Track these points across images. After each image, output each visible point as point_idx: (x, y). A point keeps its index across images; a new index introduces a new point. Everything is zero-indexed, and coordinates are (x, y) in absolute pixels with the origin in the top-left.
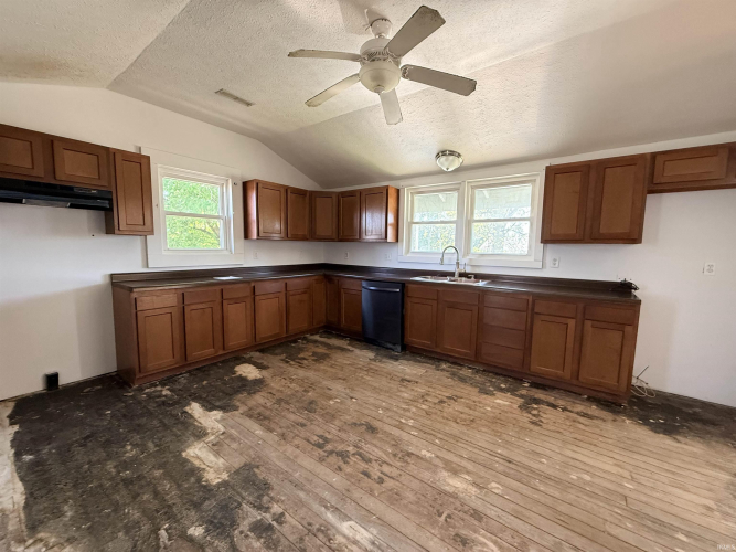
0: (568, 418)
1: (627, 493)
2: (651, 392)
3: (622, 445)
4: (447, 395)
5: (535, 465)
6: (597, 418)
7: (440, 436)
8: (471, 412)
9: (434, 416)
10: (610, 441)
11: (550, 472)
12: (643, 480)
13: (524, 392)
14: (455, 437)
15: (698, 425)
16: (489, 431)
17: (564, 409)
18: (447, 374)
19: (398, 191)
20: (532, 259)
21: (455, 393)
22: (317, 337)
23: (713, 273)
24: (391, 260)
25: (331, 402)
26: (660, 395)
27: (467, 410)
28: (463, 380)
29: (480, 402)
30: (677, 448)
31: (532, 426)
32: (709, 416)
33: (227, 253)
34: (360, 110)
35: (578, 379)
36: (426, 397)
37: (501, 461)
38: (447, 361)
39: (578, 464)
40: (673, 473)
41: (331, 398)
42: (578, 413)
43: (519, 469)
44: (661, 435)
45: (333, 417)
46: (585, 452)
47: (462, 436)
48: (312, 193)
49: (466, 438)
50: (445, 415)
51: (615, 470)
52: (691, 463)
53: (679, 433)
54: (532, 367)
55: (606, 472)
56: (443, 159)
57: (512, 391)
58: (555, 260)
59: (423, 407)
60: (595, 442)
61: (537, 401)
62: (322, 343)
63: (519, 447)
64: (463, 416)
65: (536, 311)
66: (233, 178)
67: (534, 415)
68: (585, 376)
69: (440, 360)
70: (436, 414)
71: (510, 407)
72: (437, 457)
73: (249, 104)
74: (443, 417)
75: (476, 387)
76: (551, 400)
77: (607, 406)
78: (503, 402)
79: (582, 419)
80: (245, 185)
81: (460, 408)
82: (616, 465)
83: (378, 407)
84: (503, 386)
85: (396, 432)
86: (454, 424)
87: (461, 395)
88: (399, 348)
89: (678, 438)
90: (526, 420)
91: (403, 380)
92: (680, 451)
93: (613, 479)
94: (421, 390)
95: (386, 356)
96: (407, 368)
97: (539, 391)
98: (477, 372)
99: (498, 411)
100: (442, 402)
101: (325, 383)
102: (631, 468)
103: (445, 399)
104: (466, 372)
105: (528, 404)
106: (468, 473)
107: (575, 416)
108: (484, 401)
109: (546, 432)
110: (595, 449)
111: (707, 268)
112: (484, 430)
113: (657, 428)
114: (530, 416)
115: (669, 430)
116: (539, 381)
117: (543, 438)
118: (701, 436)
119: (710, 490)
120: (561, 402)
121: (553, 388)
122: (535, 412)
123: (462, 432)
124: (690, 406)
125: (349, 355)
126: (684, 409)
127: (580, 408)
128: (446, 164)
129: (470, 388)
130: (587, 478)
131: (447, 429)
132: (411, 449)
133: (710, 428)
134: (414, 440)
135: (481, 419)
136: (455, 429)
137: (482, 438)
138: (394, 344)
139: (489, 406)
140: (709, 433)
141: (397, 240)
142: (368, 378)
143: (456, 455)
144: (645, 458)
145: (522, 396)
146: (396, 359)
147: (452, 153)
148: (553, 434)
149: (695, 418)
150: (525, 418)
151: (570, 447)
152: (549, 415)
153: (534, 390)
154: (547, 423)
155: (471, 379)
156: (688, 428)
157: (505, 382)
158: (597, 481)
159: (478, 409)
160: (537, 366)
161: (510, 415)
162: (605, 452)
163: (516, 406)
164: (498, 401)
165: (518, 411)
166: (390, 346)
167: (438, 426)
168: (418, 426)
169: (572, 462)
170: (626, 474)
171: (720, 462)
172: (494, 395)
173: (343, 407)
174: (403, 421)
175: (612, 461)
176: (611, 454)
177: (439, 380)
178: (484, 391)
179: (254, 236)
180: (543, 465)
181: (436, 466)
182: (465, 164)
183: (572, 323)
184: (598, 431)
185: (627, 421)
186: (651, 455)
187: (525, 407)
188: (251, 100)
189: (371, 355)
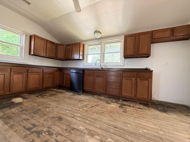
0: (135, 109)
1: (161, 136)
2: (155, 101)
3: (153, 117)
4: (95, 104)
5: (126, 128)
6: (143, 109)
7: (89, 119)
8: (103, 110)
9: (88, 112)
10: (149, 116)
11: (132, 130)
12: (164, 130)
13: (120, 102)
14: (95, 120)
15: (171, 109)
16: (109, 116)
17: (133, 107)
18: (96, 98)
19: (84, 45)
20: (121, 63)
21: (98, 104)
22: (55, 90)
23: (168, 65)
24: (81, 65)
25: (47, 109)
26: (158, 101)
27: (101, 109)
28: (101, 100)
29: (106, 106)
30: (169, 116)
31: (123, 113)
32: (173, 106)
33: (20, 58)
34: (69, 13)
35: (136, 97)
36: (87, 106)
37: (113, 128)
38: (96, 95)
39: (141, 126)
40: (172, 126)
41: (48, 108)
42: (137, 108)
43: (120, 131)
44: (163, 113)
45: (45, 115)
46: (142, 121)
47: (98, 119)
48: (57, 44)
49: (99, 119)
50: (93, 111)
51: (154, 127)
52: (175, 121)
53: (168, 112)
54: (123, 95)
55: (151, 128)
56: (96, 33)
57: (117, 102)
58: (127, 63)
59: (85, 109)
60: (144, 117)
61: (124, 105)
62: (55, 91)
63: (119, 121)
64: (99, 111)
65: (123, 76)
66: (25, 33)
67: (124, 109)
68: (138, 96)
69: (94, 95)
70: (89, 111)
71: (116, 107)
72: (86, 129)
73: (29, 3)
74: (92, 112)
75: (105, 102)
76: (129, 104)
77: (146, 105)
78: (114, 106)
79: (139, 110)
80: (31, 37)
81: (99, 109)
82: (154, 125)
83: (66, 110)
84: (114, 101)
85: (70, 119)
86: (96, 114)
87: (100, 104)
88: (82, 92)
89: (168, 113)
90: (121, 111)
91: (80, 101)
92: (170, 117)
93: (155, 131)
94: (86, 103)
95: (77, 94)
96: (83, 97)
97: (125, 102)
98: (106, 97)
99: (112, 109)
100: (93, 107)
101: (49, 103)
102: (159, 125)
103: (94, 106)
104: (102, 98)
105: (121, 106)
106: (98, 135)
107: (137, 109)
108: (107, 106)
109: (129, 115)
110: (145, 119)
111: (167, 63)
112: (107, 115)
113: (161, 111)
114: (123, 110)
115: (164, 111)
116: (125, 99)
117: (128, 117)
118: (174, 112)
119: (186, 131)
120: (132, 105)
121: (129, 101)
122: (124, 108)
123: (99, 117)
124: (167, 104)
125: (64, 94)
126: (166, 105)
127: (138, 106)
128: (97, 35)
129: (103, 102)
130: (146, 131)
131: (93, 117)
132: (75, 126)
133: (175, 110)
134: (78, 122)
135: (106, 112)
136: (95, 116)
137: (106, 119)
138: (80, 90)
139: (109, 107)
140: (175, 111)
141: (83, 59)
142: (68, 100)
143: (95, 127)
144: (161, 121)
145: (120, 104)
146: (80, 95)
147: (99, 32)
148: (131, 115)
149: (169, 107)
150: (121, 110)
151: (137, 119)
152: (129, 109)
153: (123, 102)
154: (128, 112)
155: (103, 99)
156: (169, 110)
157: (114, 100)
158: (149, 132)
159: (105, 108)
160: (124, 94)
161: (116, 110)
162: (148, 120)
163: (118, 107)
164: (112, 105)
165: (118, 108)
166: (79, 91)
167: (90, 116)
168: (81, 116)
169: (139, 125)
170: (158, 128)
171: (183, 120)
172: (111, 104)
173: (52, 111)
174: (75, 114)
175: (152, 123)
176: (151, 121)
177: (93, 100)
178: (108, 103)
179: (32, 53)
180: (129, 128)
181: (84, 133)
182: (102, 36)
183: (133, 79)
184: (144, 113)
185: (152, 109)
186: (163, 120)
187: (121, 107)
188: (29, 2)
189: (72, 94)
